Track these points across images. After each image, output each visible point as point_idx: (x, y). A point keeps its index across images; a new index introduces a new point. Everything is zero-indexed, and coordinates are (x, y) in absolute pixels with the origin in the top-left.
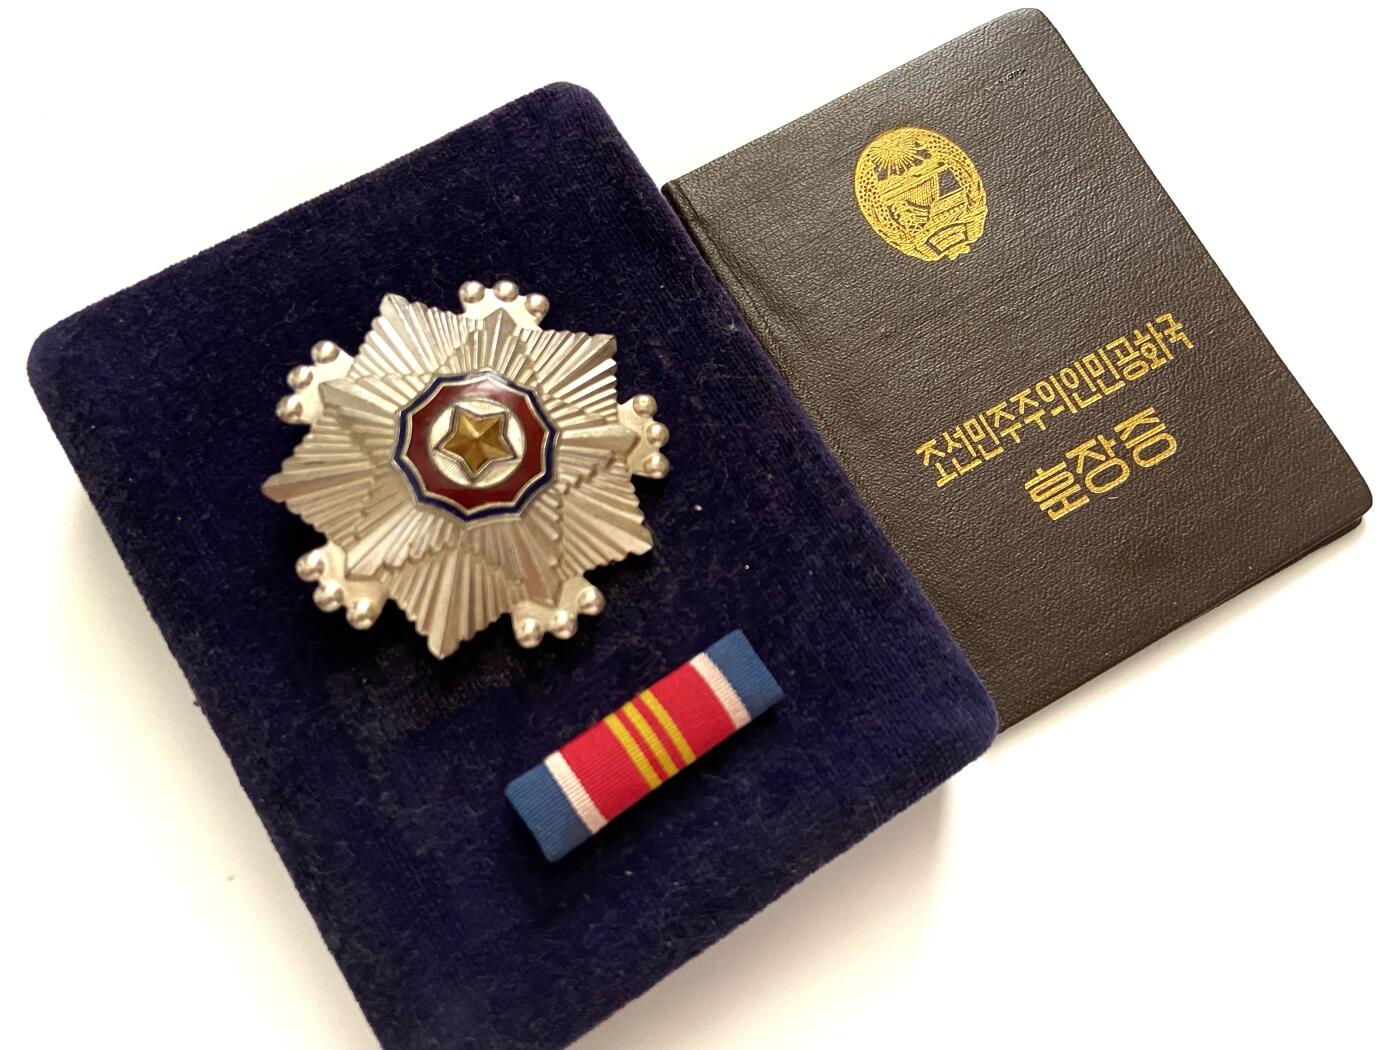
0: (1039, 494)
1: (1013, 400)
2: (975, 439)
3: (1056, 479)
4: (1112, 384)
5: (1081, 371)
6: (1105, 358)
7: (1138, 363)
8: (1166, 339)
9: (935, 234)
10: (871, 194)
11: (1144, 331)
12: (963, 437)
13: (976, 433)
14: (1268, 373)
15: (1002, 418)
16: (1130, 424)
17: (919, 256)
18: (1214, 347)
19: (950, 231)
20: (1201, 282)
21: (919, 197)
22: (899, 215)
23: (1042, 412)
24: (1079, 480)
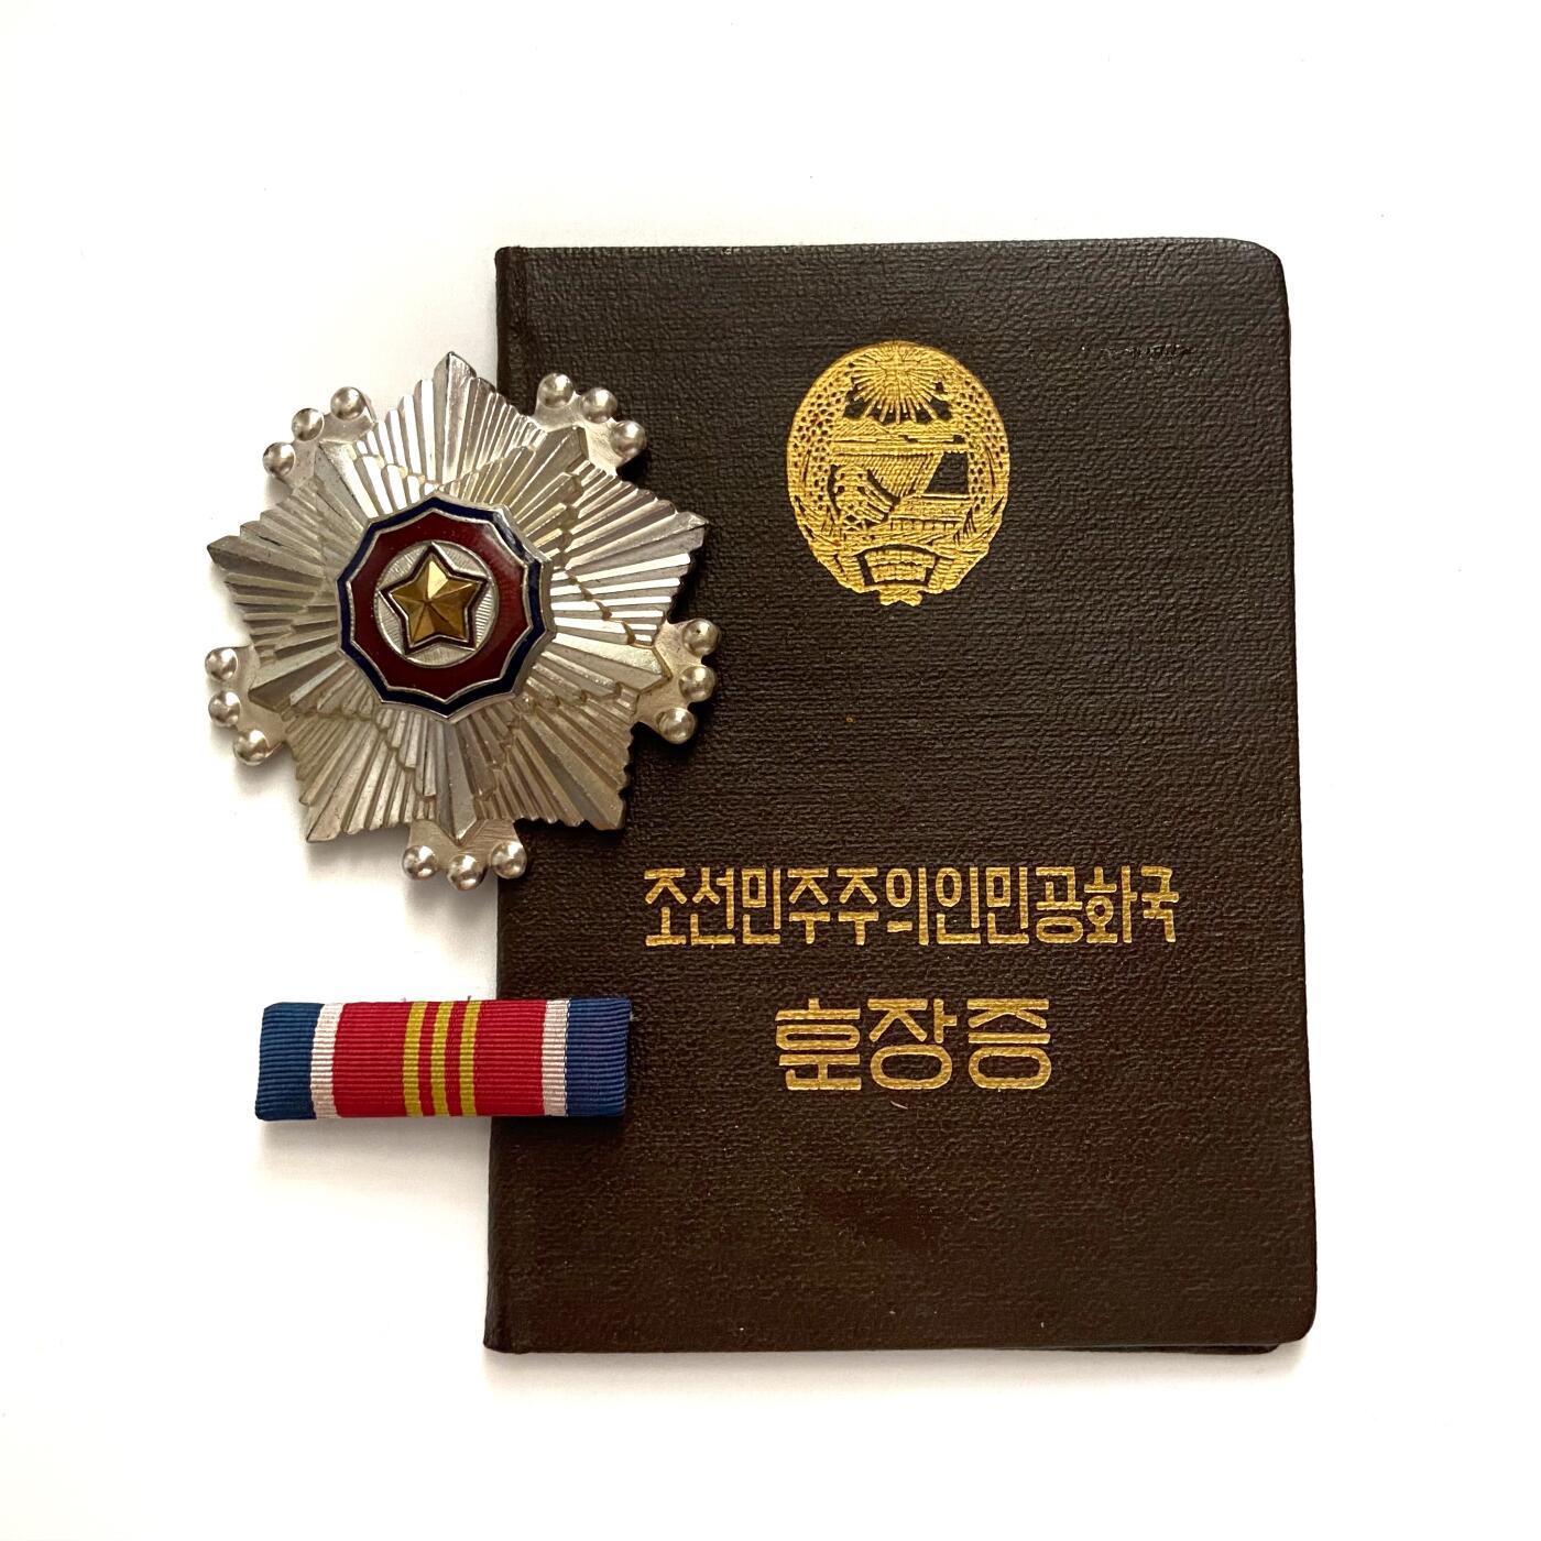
0: (790, 1038)
1: (841, 872)
2: (747, 901)
3: (832, 1030)
4: (1009, 932)
5: (974, 886)
6: (1023, 885)
7: (1069, 922)
8: (1138, 906)
9: (883, 549)
10: (818, 432)
11: (1113, 876)
12: (730, 889)
13: (754, 894)
14: (1268, 1045)
15: (808, 891)
16: (995, 1008)
17: (834, 571)
18: (1208, 959)
19: (907, 556)
20: (1255, 848)
21: (891, 476)
22: (841, 489)
23: (873, 917)
24: (866, 1050)
